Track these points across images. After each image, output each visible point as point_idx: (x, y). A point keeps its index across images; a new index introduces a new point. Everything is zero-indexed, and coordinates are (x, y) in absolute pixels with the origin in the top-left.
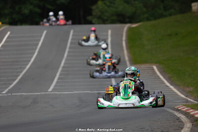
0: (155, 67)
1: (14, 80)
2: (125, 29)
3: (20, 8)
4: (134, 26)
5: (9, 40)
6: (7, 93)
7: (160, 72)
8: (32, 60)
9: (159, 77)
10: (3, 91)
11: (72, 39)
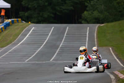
0: (111, 49)
1: (33, 54)
2: (97, 27)
3: (43, 14)
4: (102, 25)
5: (33, 32)
6: (28, 61)
7: (113, 51)
8: (45, 43)
9: (112, 54)
10: (26, 60)
11: (67, 32)
